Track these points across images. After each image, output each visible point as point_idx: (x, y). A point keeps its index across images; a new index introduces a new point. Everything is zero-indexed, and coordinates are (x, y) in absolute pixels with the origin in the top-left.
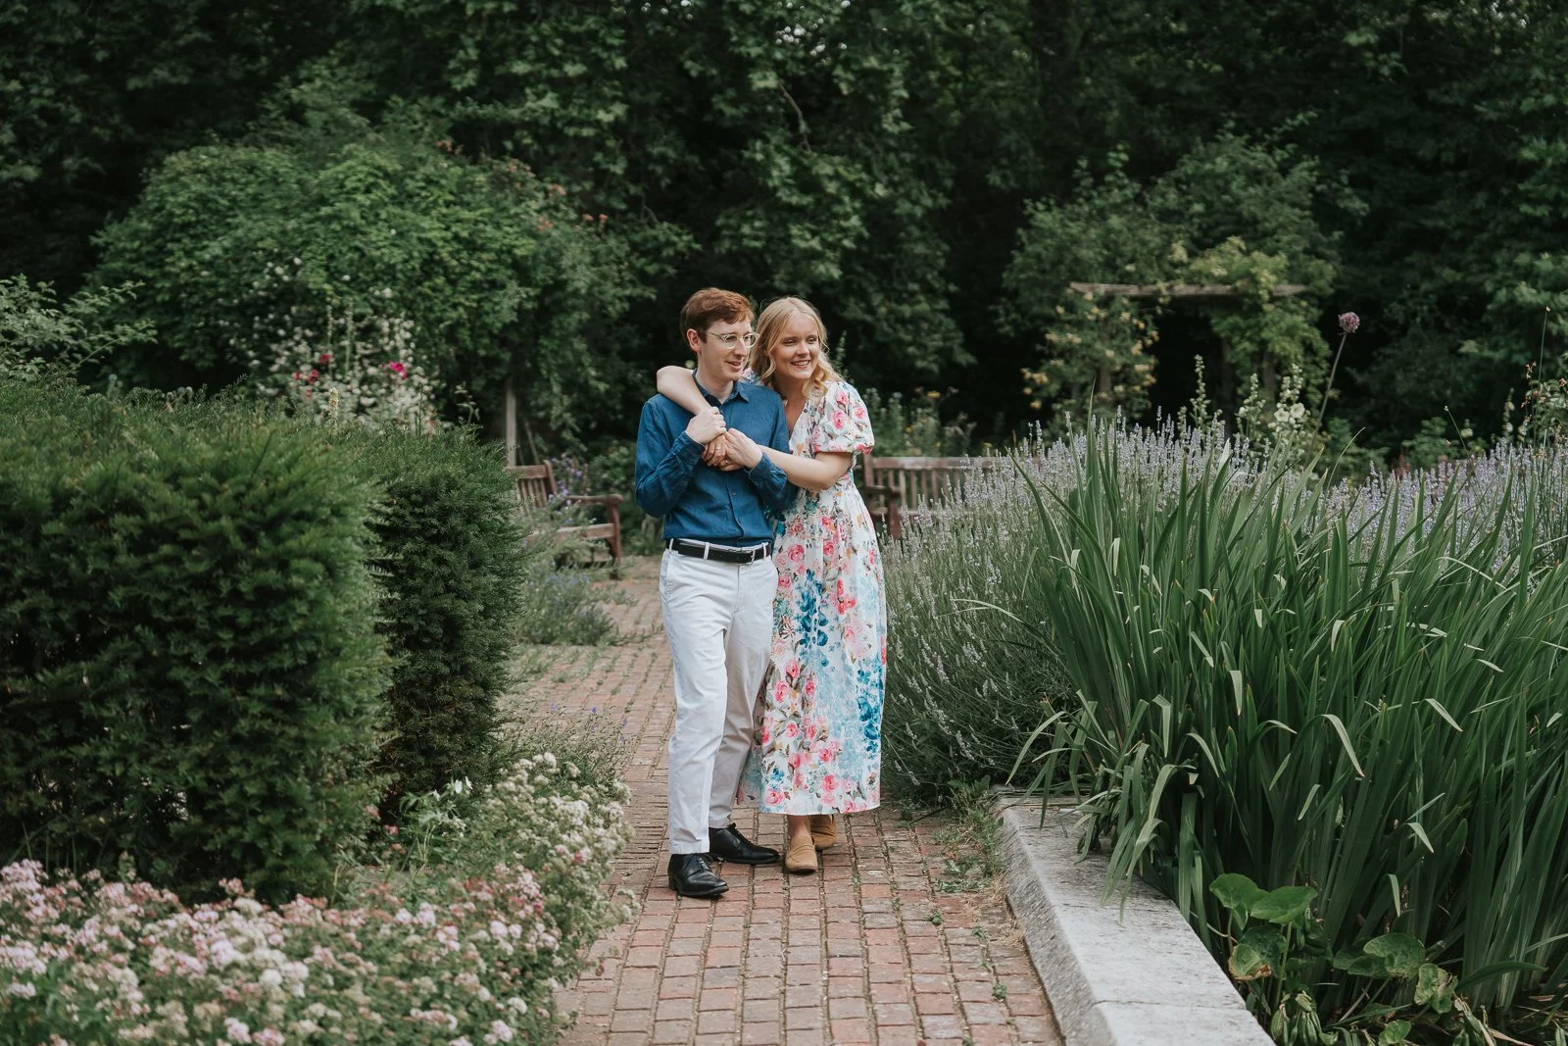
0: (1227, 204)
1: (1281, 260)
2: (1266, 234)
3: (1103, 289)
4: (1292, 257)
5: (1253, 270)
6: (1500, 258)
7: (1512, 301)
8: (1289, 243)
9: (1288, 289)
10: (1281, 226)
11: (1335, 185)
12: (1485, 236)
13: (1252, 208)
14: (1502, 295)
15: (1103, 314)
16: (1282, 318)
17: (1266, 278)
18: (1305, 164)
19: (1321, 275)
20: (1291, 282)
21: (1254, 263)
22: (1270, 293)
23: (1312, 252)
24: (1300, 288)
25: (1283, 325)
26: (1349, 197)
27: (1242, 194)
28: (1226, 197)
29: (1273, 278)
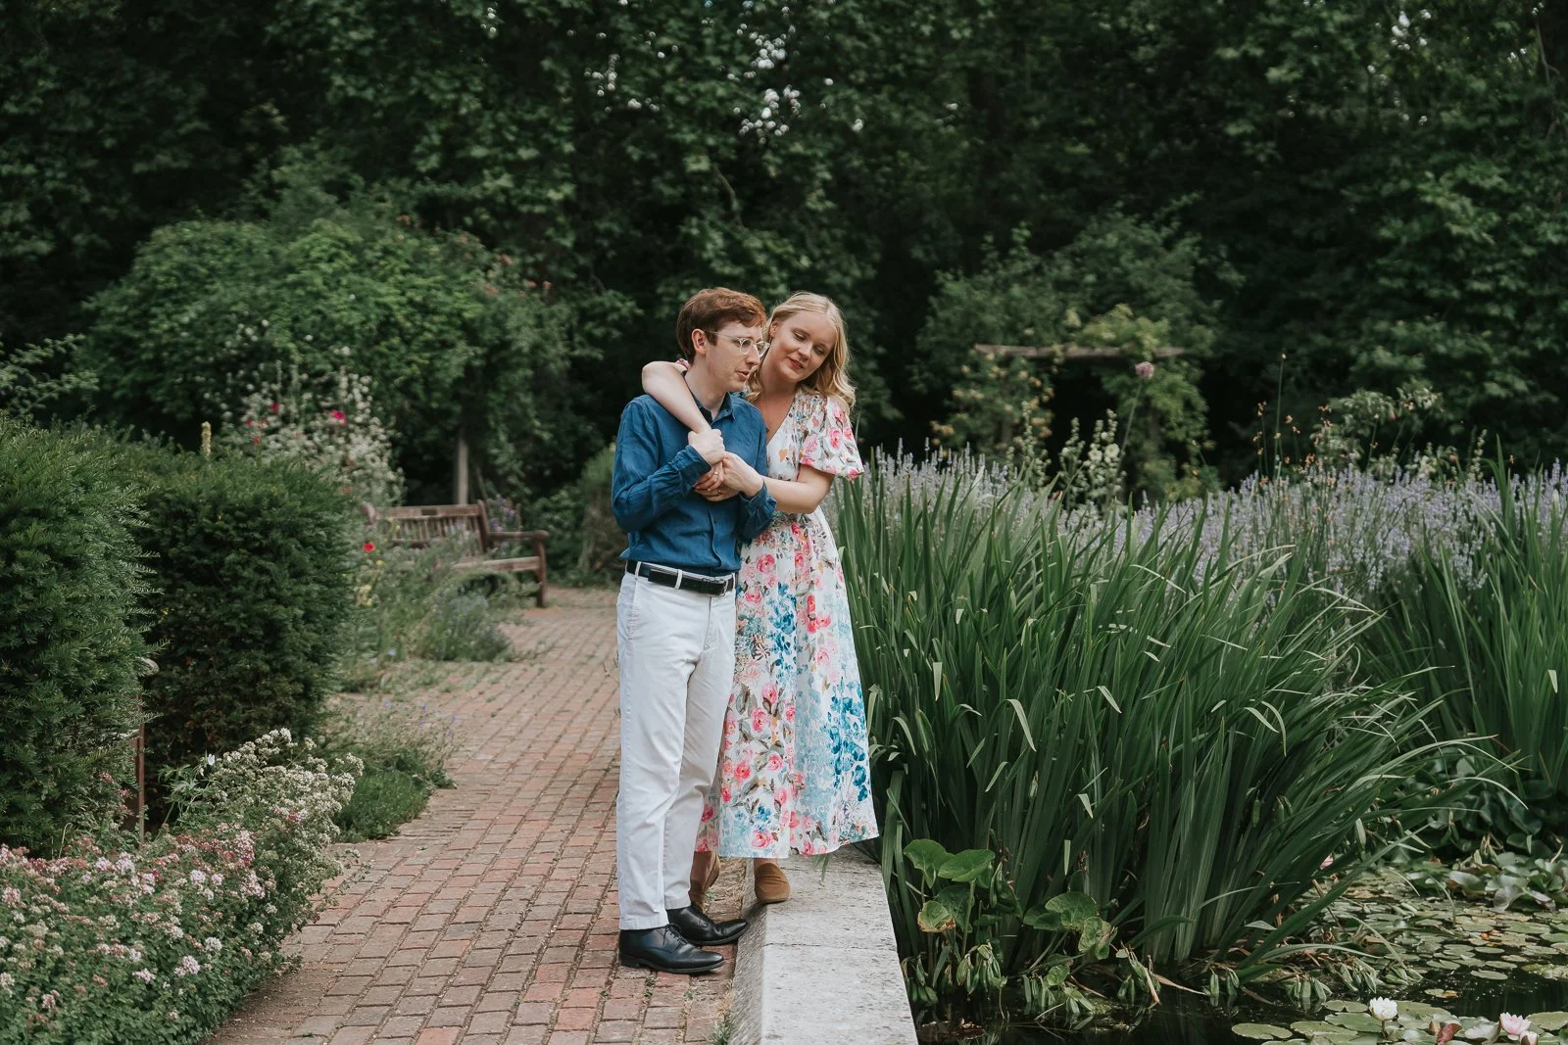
0: (1117, 276)
1: (1164, 325)
2: (1153, 302)
3: (1003, 350)
4: (1174, 322)
5: (1138, 334)
6: (1365, 325)
7: (1371, 363)
8: (1173, 310)
9: (1170, 351)
10: (1166, 295)
11: (1215, 259)
12: (1351, 307)
13: (1140, 279)
14: (1364, 358)
15: (1003, 373)
16: (1163, 377)
17: (1150, 341)
18: (1188, 241)
19: (1202, 339)
20: (1173, 344)
21: (1139, 328)
22: (1153, 354)
23: (1196, 318)
24: (1180, 351)
25: (1165, 383)
26: (1227, 270)
27: (1131, 266)
28: (1117, 270)
29: (1156, 341)
